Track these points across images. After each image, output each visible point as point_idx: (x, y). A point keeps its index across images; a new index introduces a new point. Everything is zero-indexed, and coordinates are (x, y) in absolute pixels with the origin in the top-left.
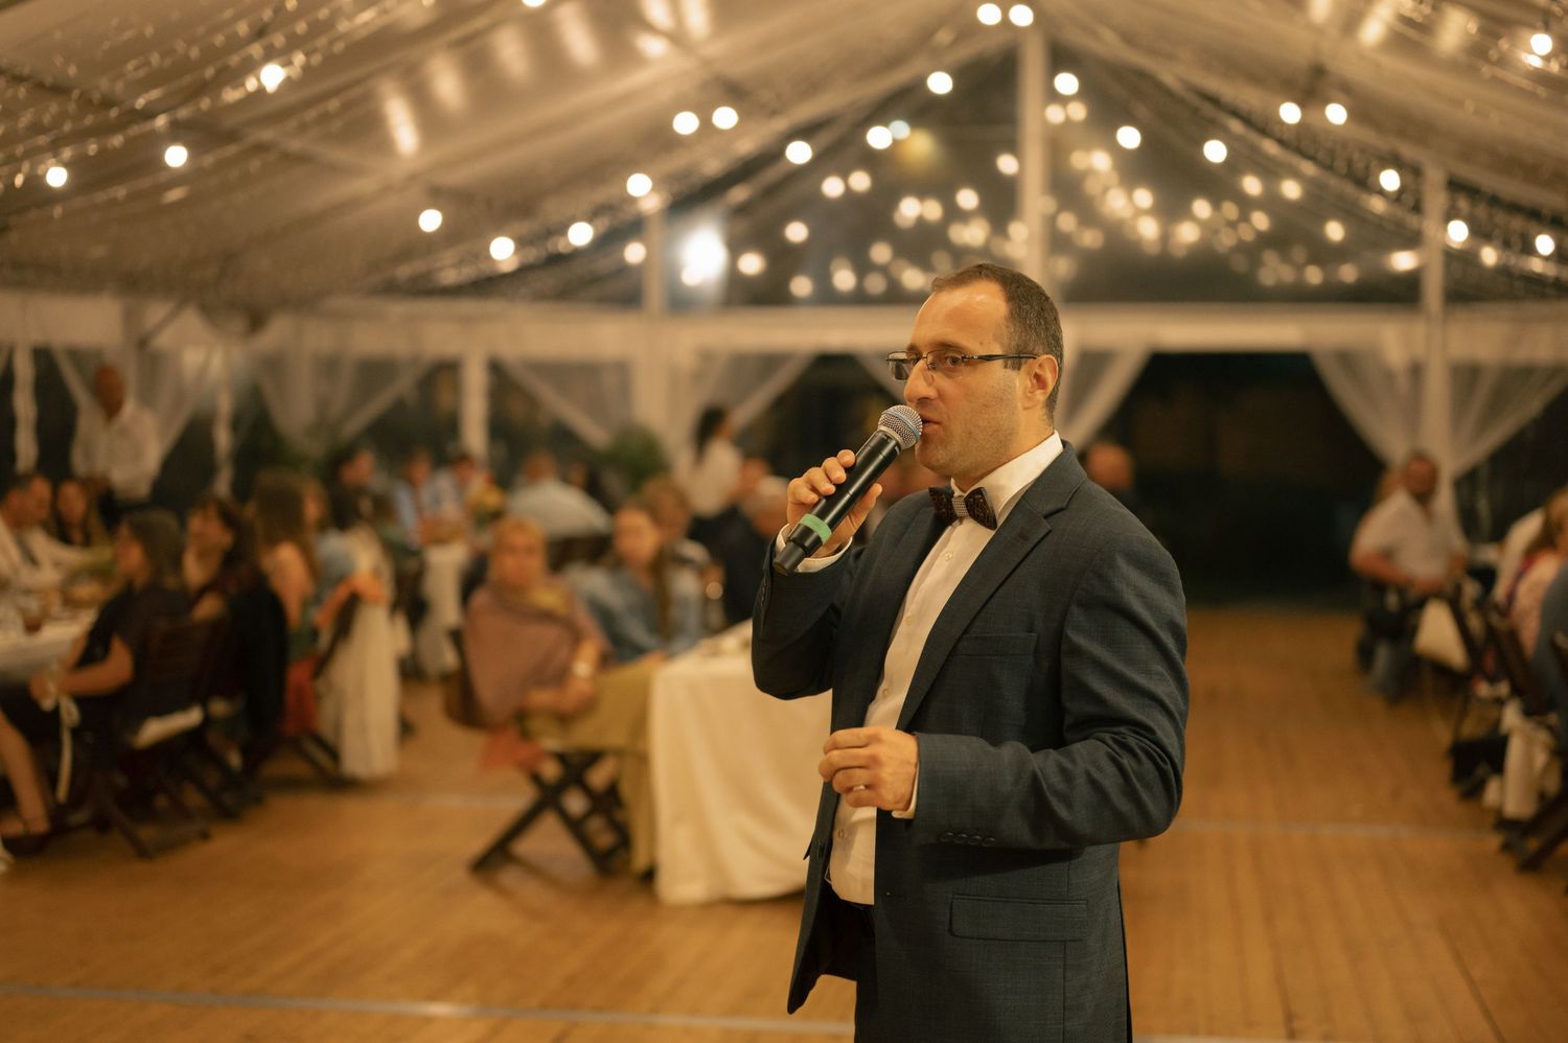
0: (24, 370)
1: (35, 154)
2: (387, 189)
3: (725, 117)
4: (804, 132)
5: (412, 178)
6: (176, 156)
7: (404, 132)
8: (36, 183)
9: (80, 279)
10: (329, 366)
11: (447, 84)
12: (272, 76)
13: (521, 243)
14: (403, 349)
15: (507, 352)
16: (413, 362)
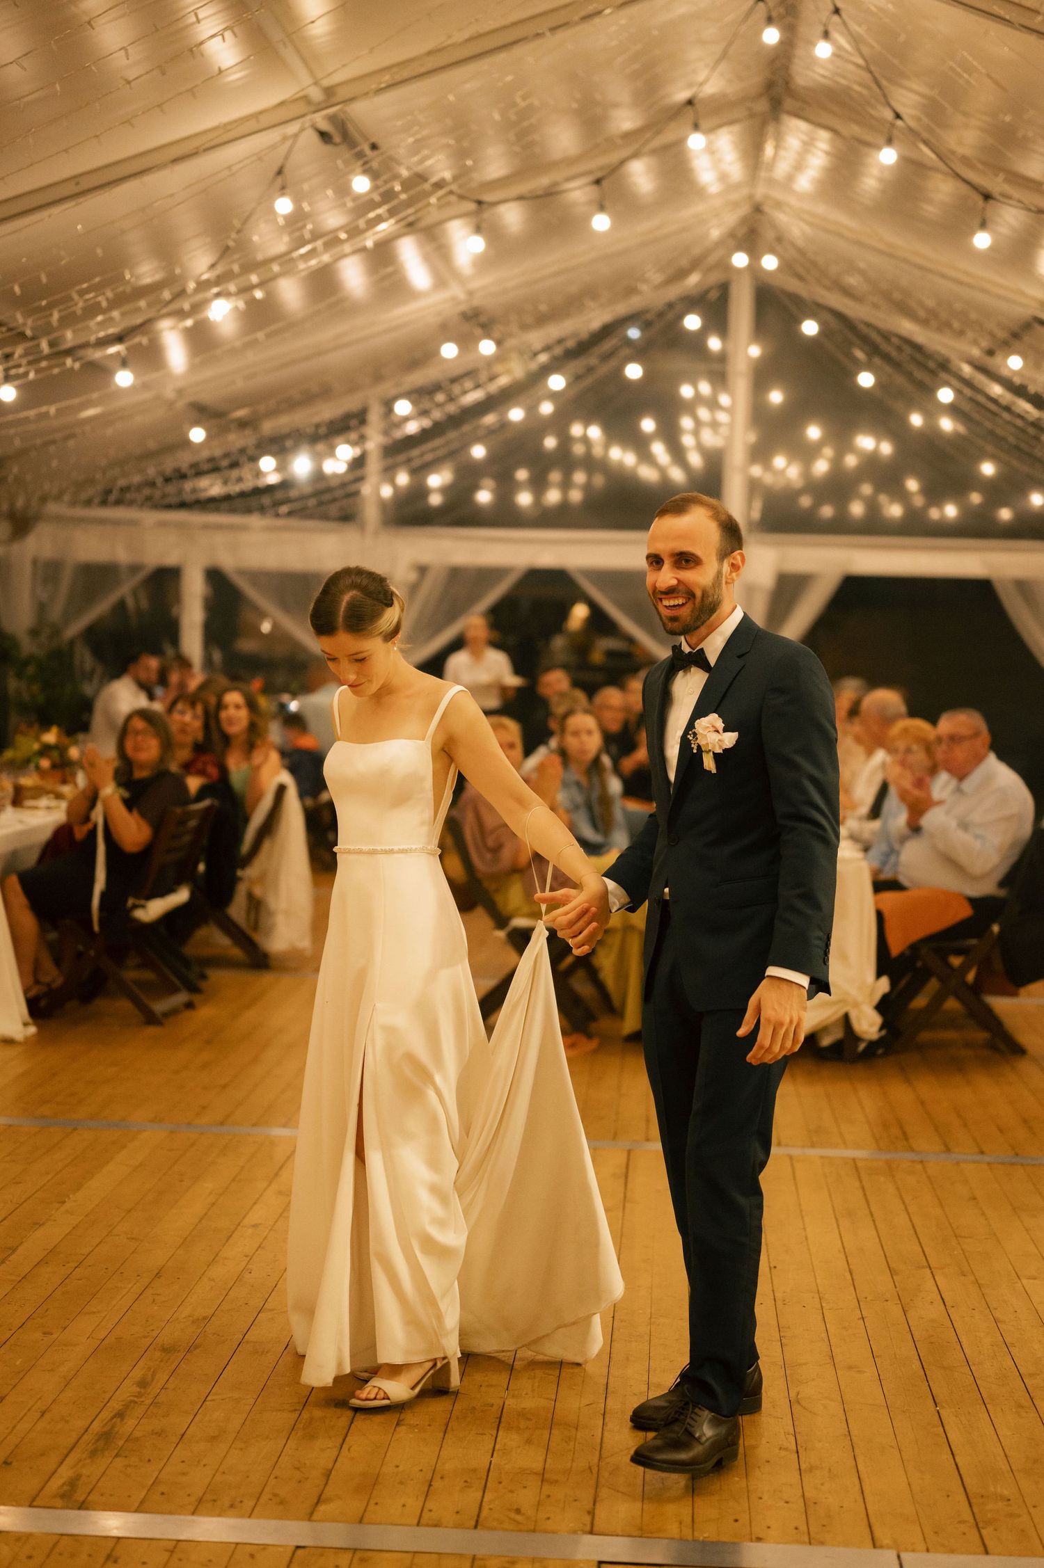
3: (485, 349)
6: (124, 379)
10: (49, 570)
14: (122, 556)
15: (227, 562)
16: (134, 569)
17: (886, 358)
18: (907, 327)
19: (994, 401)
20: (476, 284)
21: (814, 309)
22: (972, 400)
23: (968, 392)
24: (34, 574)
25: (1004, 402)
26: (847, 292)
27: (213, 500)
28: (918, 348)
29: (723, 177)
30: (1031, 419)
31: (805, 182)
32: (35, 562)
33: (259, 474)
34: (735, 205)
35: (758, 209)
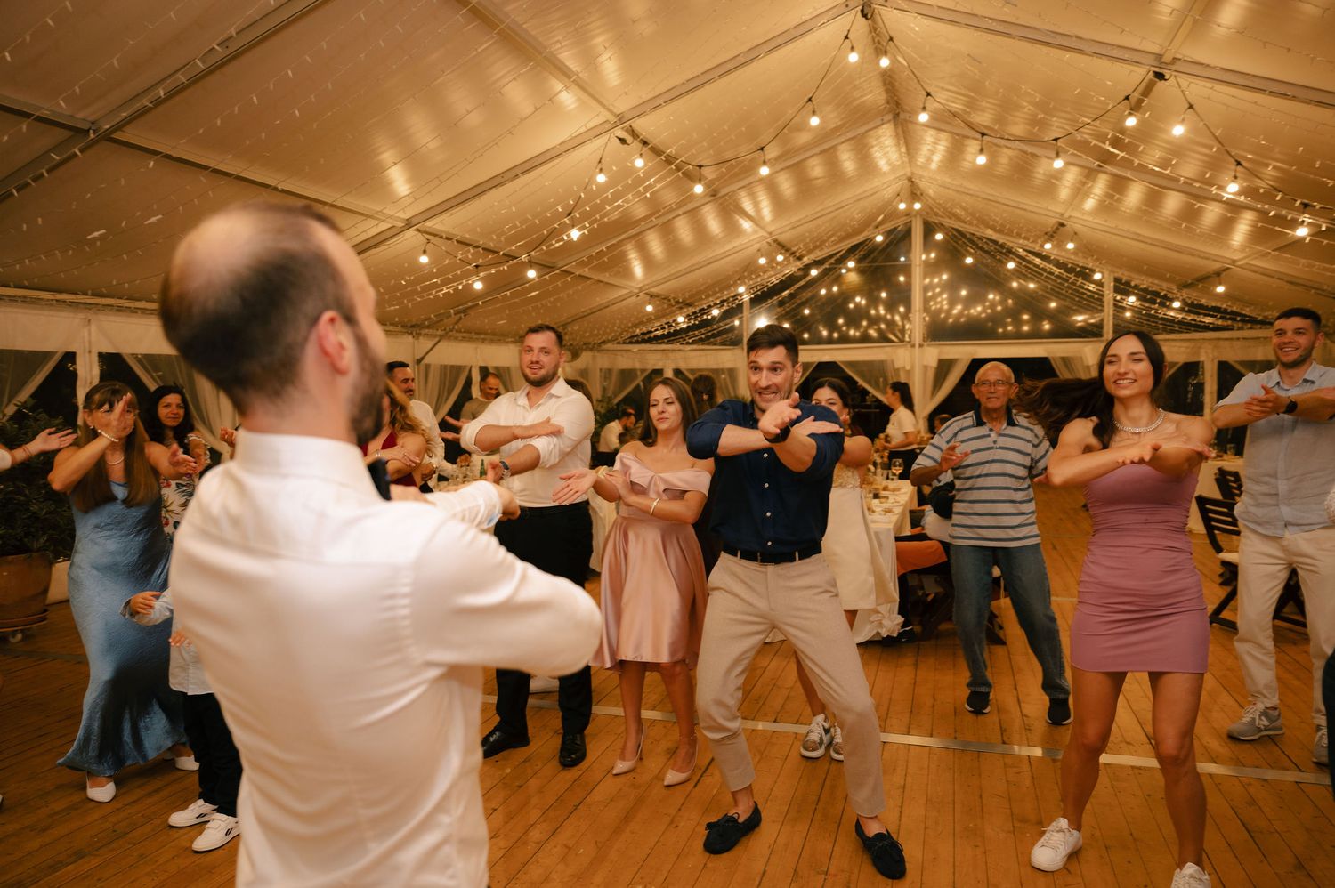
0: (476, 377)
1: (467, 275)
2: (631, 295)
3: (780, 258)
4: (817, 263)
5: (640, 288)
6: (532, 274)
7: (638, 270)
8: (468, 287)
9: (498, 337)
10: (607, 373)
11: (656, 246)
12: (575, 234)
13: (688, 317)
14: (638, 366)
15: (683, 366)
16: (643, 371)
17: (981, 249)
18: (989, 233)
19: (1037, 266)
20: (771, 229)
21: (941, 227)
22: (1026, 266)
23: (1024, 263)
24: (601, 376)
25: (1041, 266)
26: (958, 218)
27: (657, 338)
28: (995, 242)
29: (889, 163)
30: (1056, 273)
31: (934, 166)
32: (601, 370)
33: (677, 324)
34: (899, 178)
35: (910, 180)
